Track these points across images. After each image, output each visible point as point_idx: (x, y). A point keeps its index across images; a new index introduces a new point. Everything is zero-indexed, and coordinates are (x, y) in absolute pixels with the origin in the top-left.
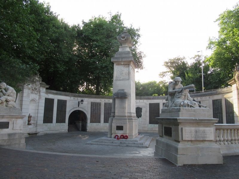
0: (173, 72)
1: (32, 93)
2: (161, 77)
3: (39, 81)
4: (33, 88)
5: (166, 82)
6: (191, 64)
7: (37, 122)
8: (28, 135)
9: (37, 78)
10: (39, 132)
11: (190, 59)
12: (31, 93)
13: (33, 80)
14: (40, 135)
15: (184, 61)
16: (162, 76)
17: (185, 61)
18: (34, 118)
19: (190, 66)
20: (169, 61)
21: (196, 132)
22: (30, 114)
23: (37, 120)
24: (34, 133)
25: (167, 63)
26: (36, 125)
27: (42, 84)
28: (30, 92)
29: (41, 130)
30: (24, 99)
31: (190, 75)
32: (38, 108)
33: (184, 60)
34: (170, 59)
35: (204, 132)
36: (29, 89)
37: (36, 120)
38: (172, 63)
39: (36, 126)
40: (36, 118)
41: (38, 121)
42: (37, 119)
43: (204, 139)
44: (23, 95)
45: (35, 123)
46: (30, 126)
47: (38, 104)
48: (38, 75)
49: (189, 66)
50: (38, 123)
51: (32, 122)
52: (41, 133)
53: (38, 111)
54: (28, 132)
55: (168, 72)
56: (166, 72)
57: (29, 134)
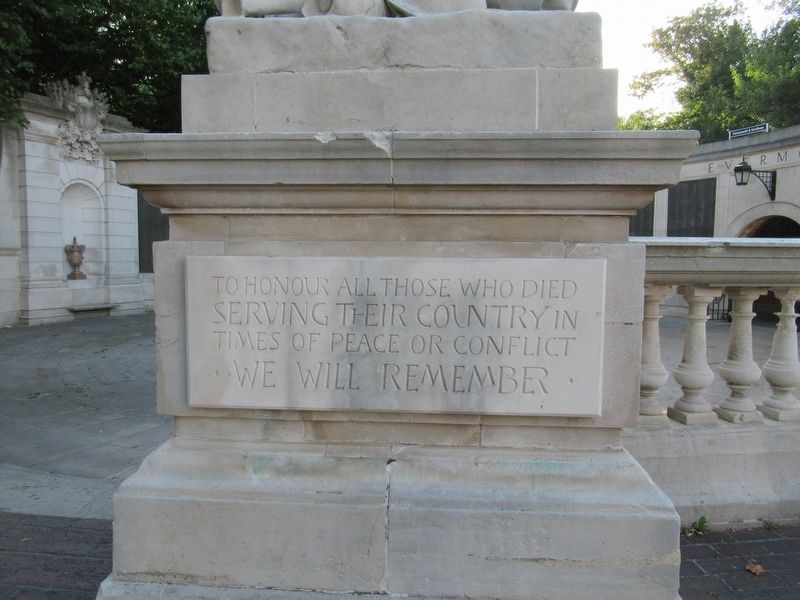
0: (685, 70)
1: (69, 158)
2: (635, 95)
3: (94, 110)
4: (72, 140)
5: (656, 113)
6: (765, 32)
7: (107, 269)
8: (68, 313)
9: (83, 100)
10: (119, 305)
11: (766, 8)
12: (65, 157)
13: (63, 105)
14: (124, 313)
15: (736, 22)
16: (639, 92)
17: (742, 19)
18: (95, 252)
19: (762, 42)
20: (671, 25)
21: (363, 307)
22: (75, 239)
23: (108, 262)
24: (100, 306)
25: (662, 34)
26: (106, 277)
27: (111, 124)
28: (56, 152)
29: (131, 297)
30: (30, 180)
31: (756, 74)
32: (107, 215)
33: (738, 17)
34: (677, 19)
35: (469, 310)
36: (50, 141)
37: (104, 259)
38: (685, 33)
39: (107, 283)
40: (104, 251)
41: (111, 264)
42: (108, 256)
43: (472, 405)
44: (24, 164)
45: (103, 271)
46: (78, 284)
47: (106, 204)
48: (87, 85)
49: (755, 40)
50: (112, 273)
51: (87, 267)
52: (126, 307)
53: (107, 229)
54: (69, 306)
55: (668, 73)
56: (659, 73)
57: (73, 311)
